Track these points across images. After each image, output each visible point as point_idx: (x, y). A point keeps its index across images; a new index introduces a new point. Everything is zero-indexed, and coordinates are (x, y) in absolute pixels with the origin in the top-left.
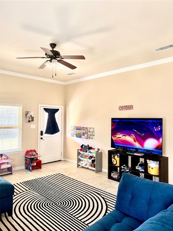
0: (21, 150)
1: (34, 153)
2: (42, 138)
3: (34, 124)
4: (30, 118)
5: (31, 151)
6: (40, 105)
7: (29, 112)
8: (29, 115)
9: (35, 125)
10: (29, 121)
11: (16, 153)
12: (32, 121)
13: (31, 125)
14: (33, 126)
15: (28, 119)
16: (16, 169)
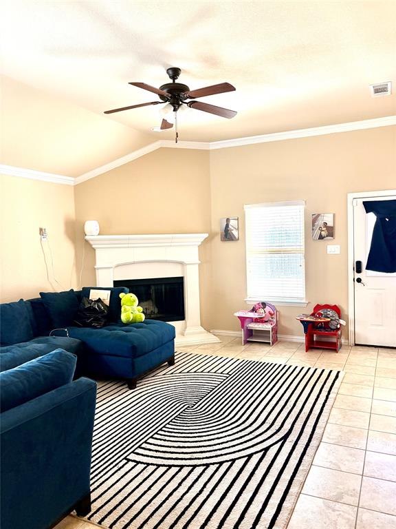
0: (304, 301)
1: (330, 313)
2: (359, 280)
3: (338, 244)
4: (324, 229)
5: (327, 307)
6: (351, 196)
7: (319, 215)
8: (320, 223)
9: (339, 246)
10: (321, 237)
11: (292, 306)
12: (327, 236)
13: (328, 246)
14: (332, 248)
15: (317, 232)
16: (295, 340)
